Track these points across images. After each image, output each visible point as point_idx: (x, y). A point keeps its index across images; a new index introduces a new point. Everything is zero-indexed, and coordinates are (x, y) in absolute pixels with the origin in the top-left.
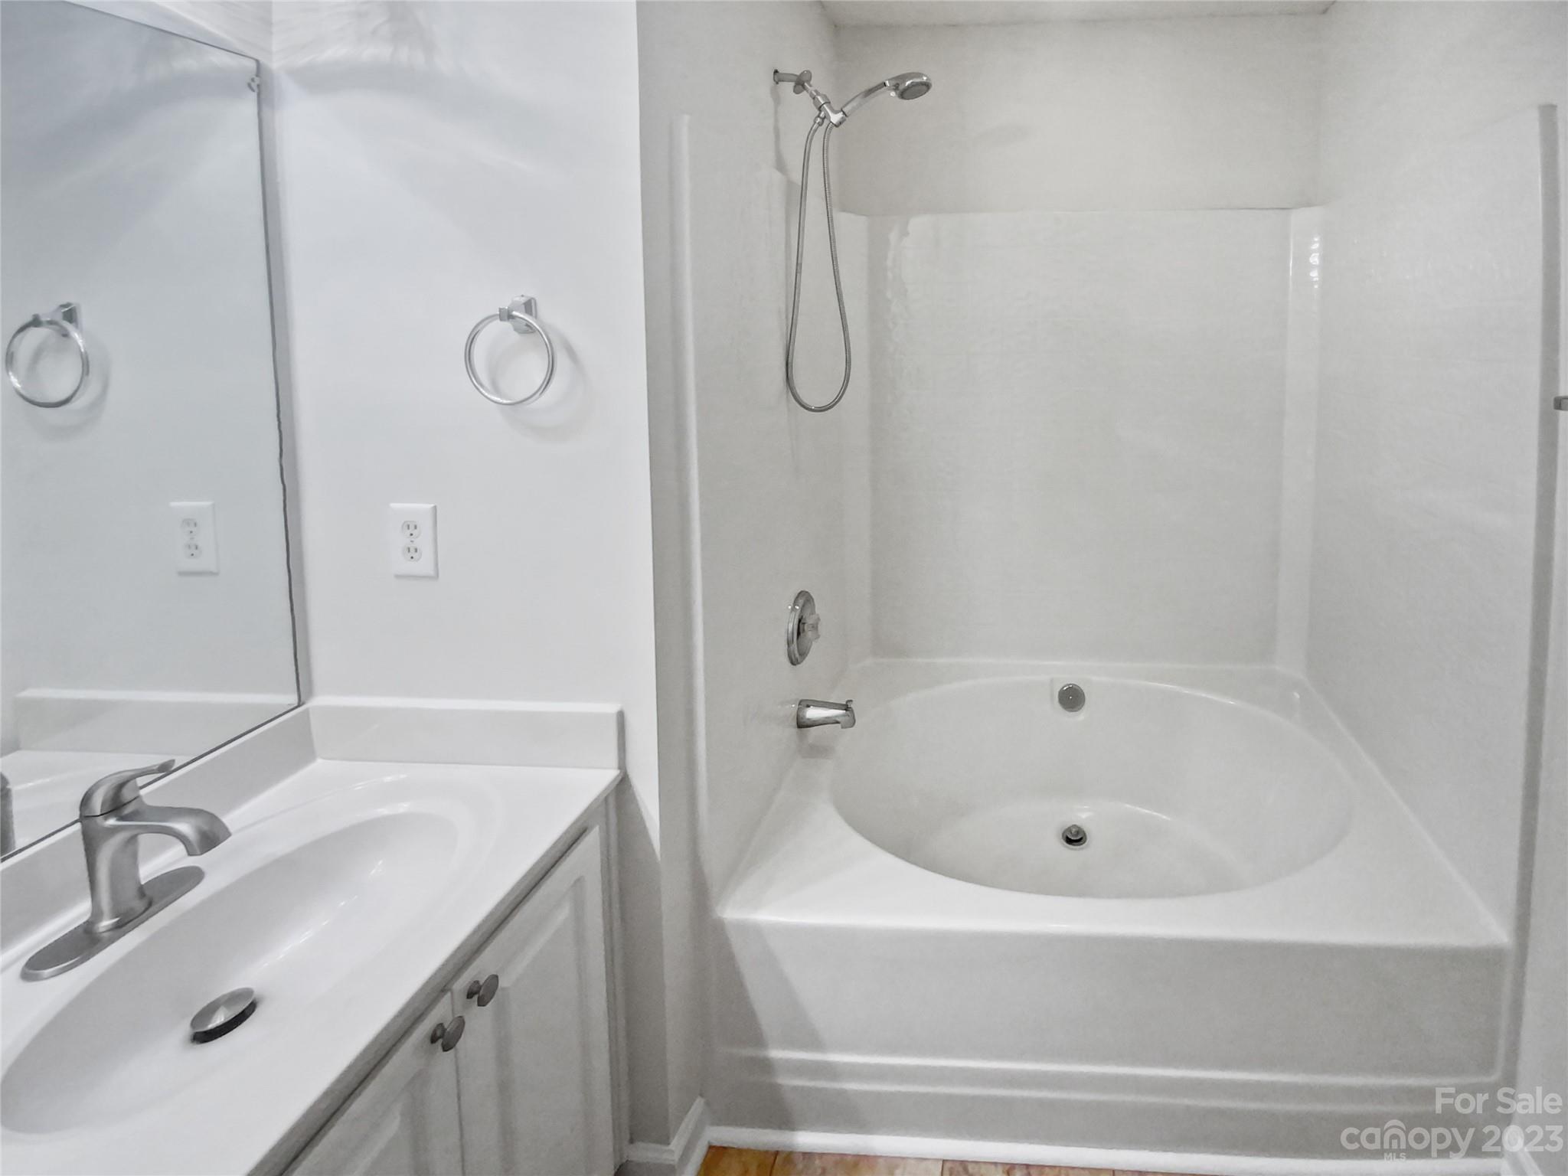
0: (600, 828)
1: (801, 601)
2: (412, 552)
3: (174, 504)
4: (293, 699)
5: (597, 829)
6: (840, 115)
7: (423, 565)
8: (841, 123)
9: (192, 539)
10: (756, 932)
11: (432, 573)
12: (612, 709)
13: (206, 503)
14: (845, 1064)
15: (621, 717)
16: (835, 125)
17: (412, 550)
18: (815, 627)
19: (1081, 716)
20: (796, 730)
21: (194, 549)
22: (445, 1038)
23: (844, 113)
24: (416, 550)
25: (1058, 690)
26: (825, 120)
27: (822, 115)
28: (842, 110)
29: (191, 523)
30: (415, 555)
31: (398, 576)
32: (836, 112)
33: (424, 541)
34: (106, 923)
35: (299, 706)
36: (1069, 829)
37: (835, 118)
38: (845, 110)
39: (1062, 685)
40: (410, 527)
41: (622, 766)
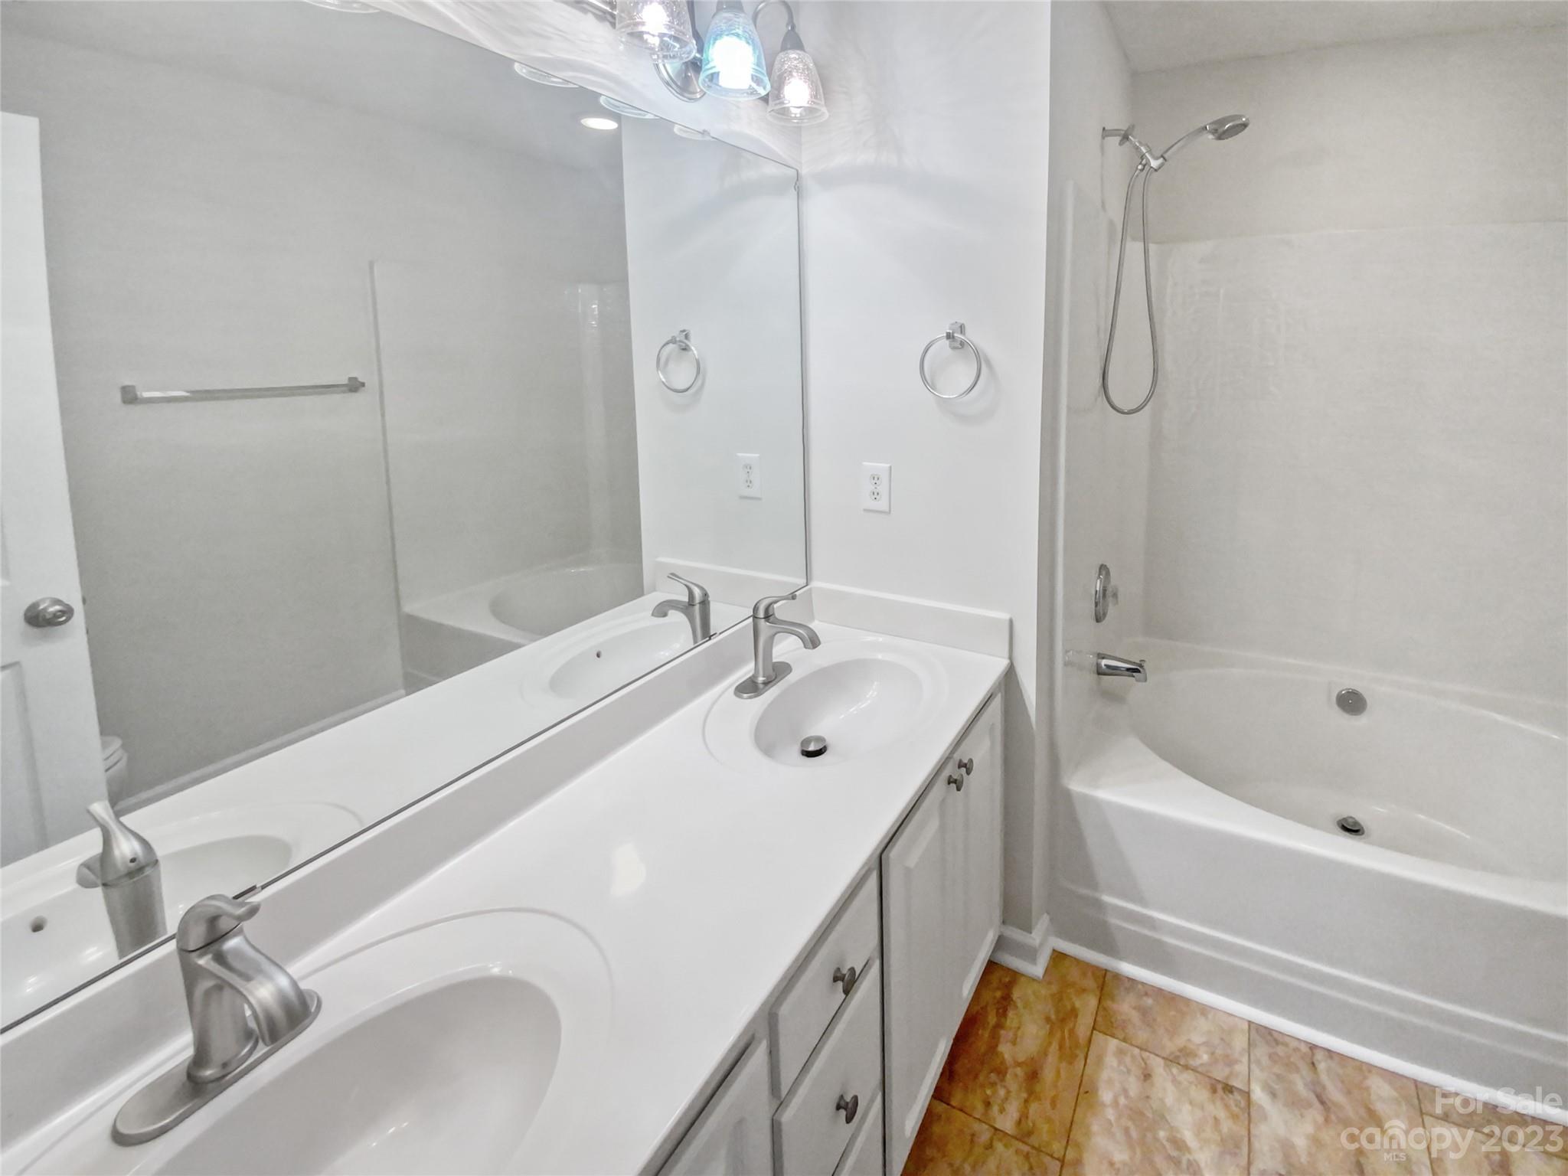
0: (1002, 696)
1: (1104, 573)
2: (875, 495)
3: (739, 454)
4: (803, 581)
5: (1000, 695)
6: (1161, 160)
7: (882, 504)
8: (1160, 168)
9: (749, 476)
10: (1096, 803)
11: (887, 510)
12: (1005, 616)
13: (757, 455)
14: (1159, 919)
15: (1011, 622)
16: (1156, 170)
17: (876, 494)
18: (1115, 595)
19: (1362, 721)
20: (1096, 676)
21: (749, 483)
22: (955, 783)
23: (1164, 159)
24: (878, 494)
25: (1336, 695)
26: (1146, 167)
27: (1144, 162)
28: (1162, 156)
29: (748, 467)
30: (878, 497)
31: (865, 510)
32: (1156, 158)
33: (883, 489)
34: (761, 679)
35: (807, 585)
36: (1345, 819)
37: (1154, 164)
38: (1166, 156)
39: (1341, 689)
40: (875, 479)
41: (1011, 658)
